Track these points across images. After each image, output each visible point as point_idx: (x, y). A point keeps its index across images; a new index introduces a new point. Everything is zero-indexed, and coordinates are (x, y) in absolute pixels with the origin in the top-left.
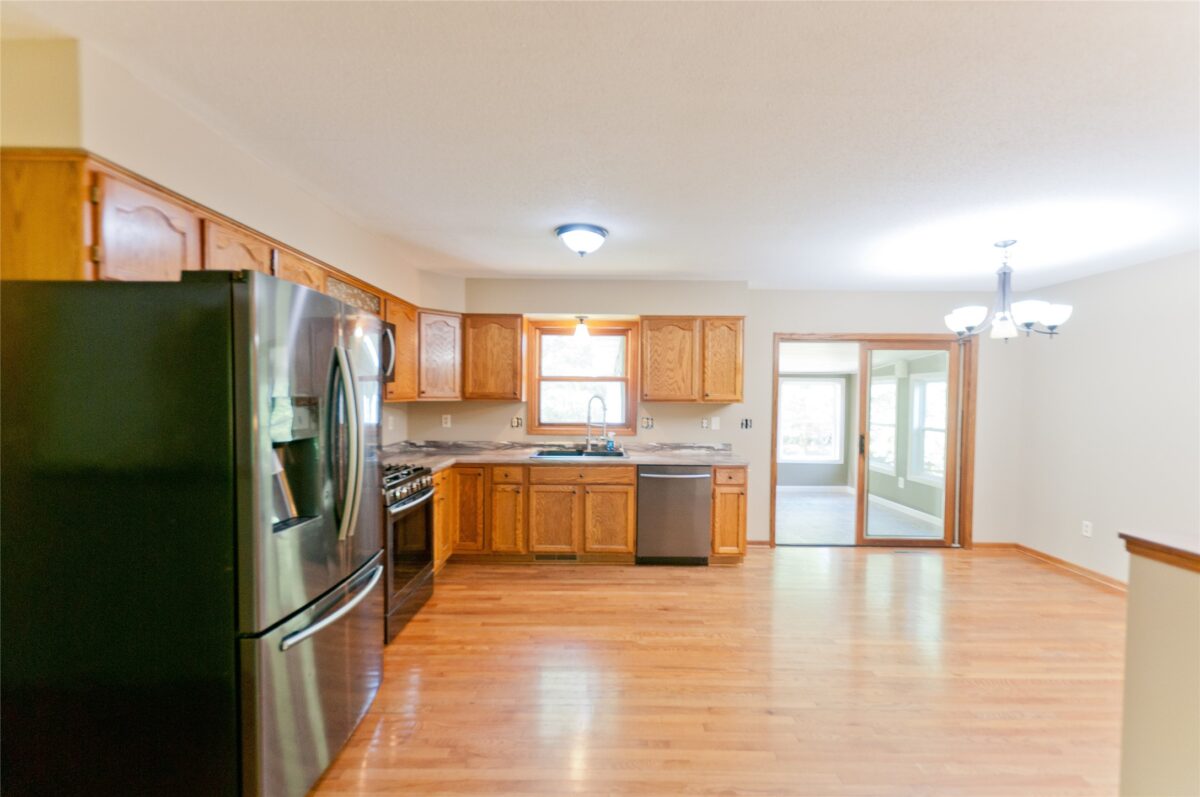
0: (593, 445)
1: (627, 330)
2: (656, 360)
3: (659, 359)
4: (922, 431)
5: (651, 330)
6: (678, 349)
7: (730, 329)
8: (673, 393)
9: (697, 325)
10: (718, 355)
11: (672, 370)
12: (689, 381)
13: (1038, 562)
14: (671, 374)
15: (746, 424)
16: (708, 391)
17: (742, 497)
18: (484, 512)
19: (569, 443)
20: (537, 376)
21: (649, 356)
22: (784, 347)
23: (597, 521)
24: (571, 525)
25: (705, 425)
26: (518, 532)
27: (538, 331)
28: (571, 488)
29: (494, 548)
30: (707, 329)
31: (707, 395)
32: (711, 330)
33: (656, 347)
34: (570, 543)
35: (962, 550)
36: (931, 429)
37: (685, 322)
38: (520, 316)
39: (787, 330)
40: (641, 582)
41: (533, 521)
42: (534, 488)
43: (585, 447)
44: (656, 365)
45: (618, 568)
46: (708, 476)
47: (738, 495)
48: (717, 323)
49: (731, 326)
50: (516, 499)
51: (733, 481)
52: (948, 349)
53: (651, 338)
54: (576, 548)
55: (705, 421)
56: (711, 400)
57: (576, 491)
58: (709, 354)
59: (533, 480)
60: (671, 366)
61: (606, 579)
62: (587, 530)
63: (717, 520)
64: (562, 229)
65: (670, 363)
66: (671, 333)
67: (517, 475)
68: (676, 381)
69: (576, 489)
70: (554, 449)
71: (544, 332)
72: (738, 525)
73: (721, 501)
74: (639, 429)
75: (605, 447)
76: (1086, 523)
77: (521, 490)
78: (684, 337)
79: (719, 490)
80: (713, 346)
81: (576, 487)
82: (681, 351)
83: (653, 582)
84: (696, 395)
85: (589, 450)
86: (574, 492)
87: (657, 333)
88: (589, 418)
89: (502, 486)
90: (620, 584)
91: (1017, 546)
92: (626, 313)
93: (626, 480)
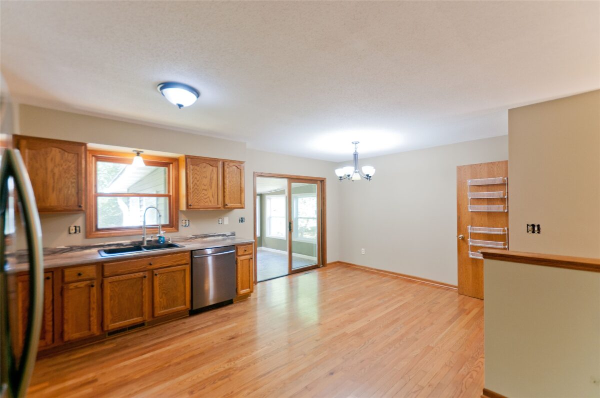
0: (148, 241)
1: (169, 163)
2: (196, 184)
3: (198, 183)
4: (297, 218)
5: (193, 165)
6: (209, 177)
7: (238, 168)
8: (207, 204)
9: (220, 164)
10: (232, 182)
11: (206, 190)
12: (216, 196)
13: (347, 267)
14: (206, 193)
15: (242, 220)
16: (227, 202)
17: (251, 260)
18: (53, 310)
19: (126, 242)
20: (94, 193)
21: (191, 182)
22: (258, 179)
23: (163, 293)
24: (142, 301)
25: (220, 222)
26: (92, 319)
27: (94, 158)
28: (141, 274)
29: (66, 338)
30: (226, 167)
31: (227, 205)
32: (228, 168)
33: (196, 176)
34: (142, 315)
35: (323, 268)
36: (301, 218)
37: (212, 162)
38: (85, 145)
39: (260, 170)
40: (203, 326)
41: (107, 306)
42: (106, 281)
43: (142, 243)
44: (196, 186)
45: (180, 322)
46: (234, 251)
47: (249, 260)
48: (231, 164)
49: (238, 166)
50: (89, 293)
51: (247, 253)
52: (317, 183)
53: (192, 170)
54: (147, 317)
55: (220, 220)
56: (229, 208)
57: (146, 275)
58: (227, 181)
59: (106, 274)
60: (205, 188)
61: (177, 332)
62: (155, 301)
63: (239, 275)
64: (166, 85)
65: (205, 186)
66: (205, 167)
67: (92, 272)
68: (209, 197)
69: (146, 274)
70: (113, 247)
71: (98, 159)
72: (250, 276)
73: (241, 265)
74: (180, 227)
75: (157, 241)
76: (362, 249)
77: (95, 284)
78: (213, 171)
79: (240, 258)
80: (229, 177)
81: (145, 272)
82: (211, 179)
83: (210, 323)
84: (220, 205)
85: (145, 244)
86: (145, 277)
87: (196, 167)
88: (144, 222)
89: (75, 284)
90: (190, 332)
91: (339, 262)
92: (174, 152)
93: (184, 262)
